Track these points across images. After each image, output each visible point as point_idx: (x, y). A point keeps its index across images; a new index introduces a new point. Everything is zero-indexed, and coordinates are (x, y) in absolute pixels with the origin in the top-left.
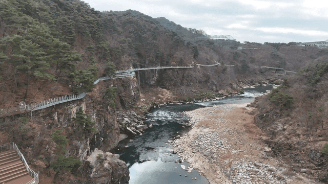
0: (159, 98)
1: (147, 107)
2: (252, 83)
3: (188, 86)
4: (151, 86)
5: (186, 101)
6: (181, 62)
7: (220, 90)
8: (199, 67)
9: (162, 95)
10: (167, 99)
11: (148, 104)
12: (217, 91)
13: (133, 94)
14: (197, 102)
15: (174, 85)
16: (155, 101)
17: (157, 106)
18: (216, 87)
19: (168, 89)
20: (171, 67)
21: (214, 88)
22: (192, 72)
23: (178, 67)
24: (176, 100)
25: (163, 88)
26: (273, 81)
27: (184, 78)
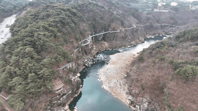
0: (102, 47)
1: (96, 52)
2: (154, 34)
3: (116, 40)
4: (99, 41)
5: (113, 48)
6: (114, 29)
7: (132, 41)
8: (123, 30)
9: (104, 45)
10: (106, 47)
11: (96, 51)
12: (130, 42)
13: (90, 47)
14: (119, 49)
15: (110, 40)
16: (100, 49)
17: (100, 52)
18: (130, 40)
19: (107, 42)
20: (109, 32)
21: (129, 41)
22: (119, 34)
23: (112, 32)
24: (109, 48)
25: (105, 41)
26: (167, 33)
27: (114, 37)
